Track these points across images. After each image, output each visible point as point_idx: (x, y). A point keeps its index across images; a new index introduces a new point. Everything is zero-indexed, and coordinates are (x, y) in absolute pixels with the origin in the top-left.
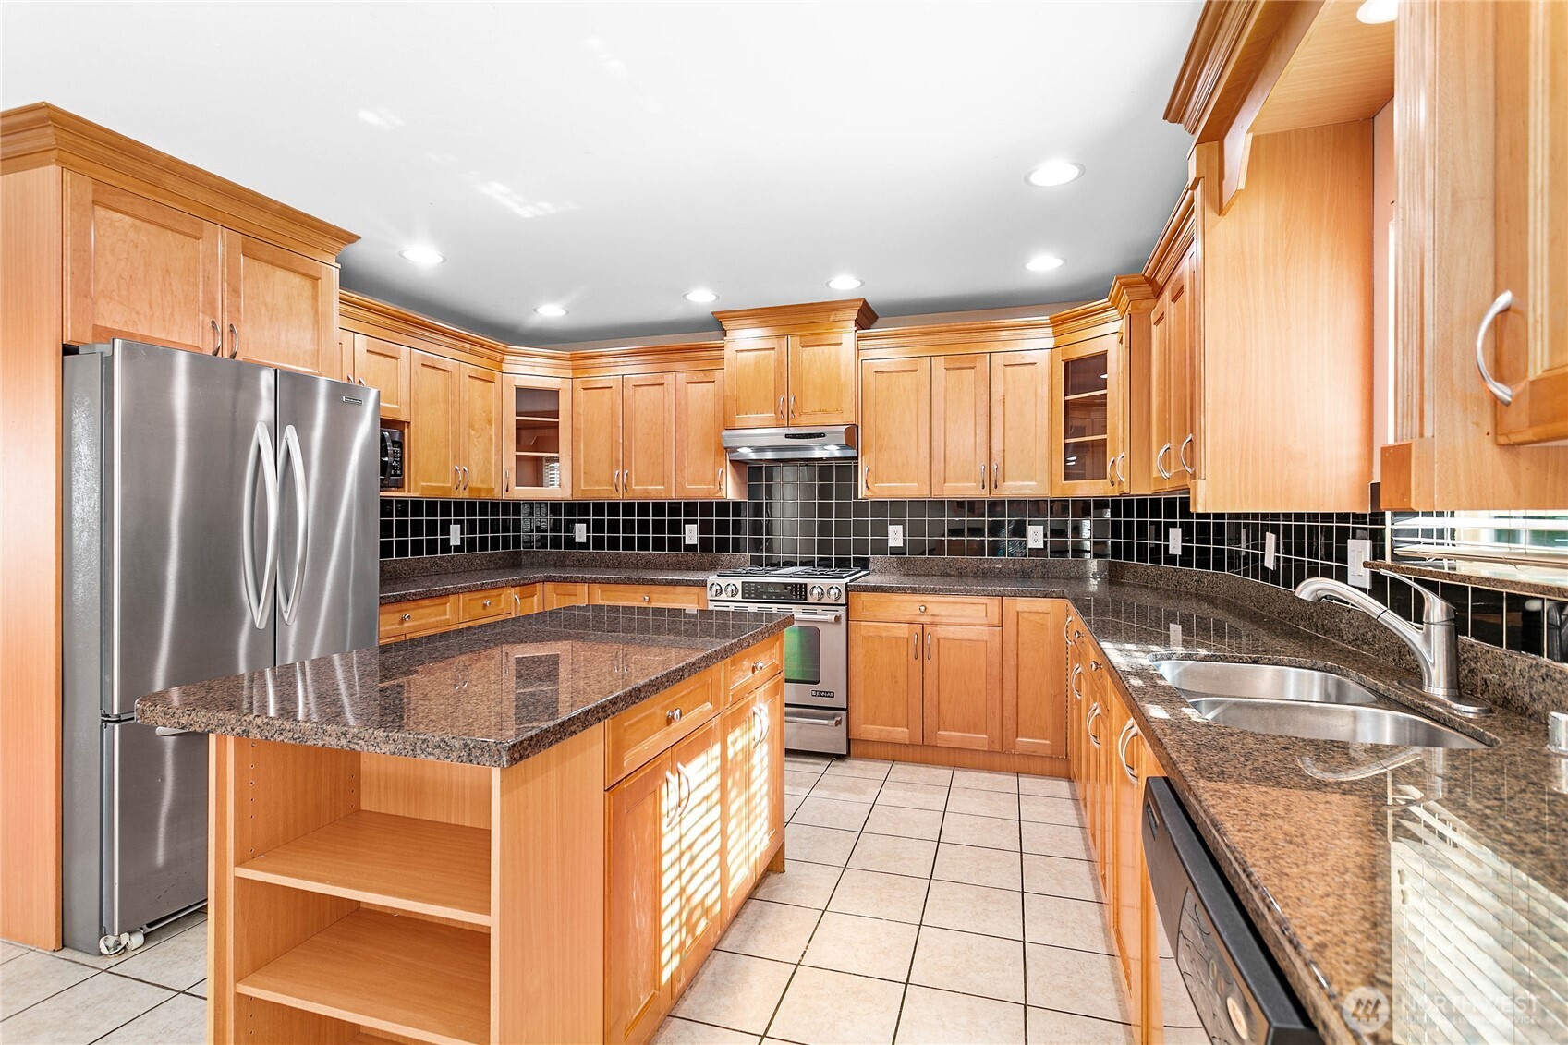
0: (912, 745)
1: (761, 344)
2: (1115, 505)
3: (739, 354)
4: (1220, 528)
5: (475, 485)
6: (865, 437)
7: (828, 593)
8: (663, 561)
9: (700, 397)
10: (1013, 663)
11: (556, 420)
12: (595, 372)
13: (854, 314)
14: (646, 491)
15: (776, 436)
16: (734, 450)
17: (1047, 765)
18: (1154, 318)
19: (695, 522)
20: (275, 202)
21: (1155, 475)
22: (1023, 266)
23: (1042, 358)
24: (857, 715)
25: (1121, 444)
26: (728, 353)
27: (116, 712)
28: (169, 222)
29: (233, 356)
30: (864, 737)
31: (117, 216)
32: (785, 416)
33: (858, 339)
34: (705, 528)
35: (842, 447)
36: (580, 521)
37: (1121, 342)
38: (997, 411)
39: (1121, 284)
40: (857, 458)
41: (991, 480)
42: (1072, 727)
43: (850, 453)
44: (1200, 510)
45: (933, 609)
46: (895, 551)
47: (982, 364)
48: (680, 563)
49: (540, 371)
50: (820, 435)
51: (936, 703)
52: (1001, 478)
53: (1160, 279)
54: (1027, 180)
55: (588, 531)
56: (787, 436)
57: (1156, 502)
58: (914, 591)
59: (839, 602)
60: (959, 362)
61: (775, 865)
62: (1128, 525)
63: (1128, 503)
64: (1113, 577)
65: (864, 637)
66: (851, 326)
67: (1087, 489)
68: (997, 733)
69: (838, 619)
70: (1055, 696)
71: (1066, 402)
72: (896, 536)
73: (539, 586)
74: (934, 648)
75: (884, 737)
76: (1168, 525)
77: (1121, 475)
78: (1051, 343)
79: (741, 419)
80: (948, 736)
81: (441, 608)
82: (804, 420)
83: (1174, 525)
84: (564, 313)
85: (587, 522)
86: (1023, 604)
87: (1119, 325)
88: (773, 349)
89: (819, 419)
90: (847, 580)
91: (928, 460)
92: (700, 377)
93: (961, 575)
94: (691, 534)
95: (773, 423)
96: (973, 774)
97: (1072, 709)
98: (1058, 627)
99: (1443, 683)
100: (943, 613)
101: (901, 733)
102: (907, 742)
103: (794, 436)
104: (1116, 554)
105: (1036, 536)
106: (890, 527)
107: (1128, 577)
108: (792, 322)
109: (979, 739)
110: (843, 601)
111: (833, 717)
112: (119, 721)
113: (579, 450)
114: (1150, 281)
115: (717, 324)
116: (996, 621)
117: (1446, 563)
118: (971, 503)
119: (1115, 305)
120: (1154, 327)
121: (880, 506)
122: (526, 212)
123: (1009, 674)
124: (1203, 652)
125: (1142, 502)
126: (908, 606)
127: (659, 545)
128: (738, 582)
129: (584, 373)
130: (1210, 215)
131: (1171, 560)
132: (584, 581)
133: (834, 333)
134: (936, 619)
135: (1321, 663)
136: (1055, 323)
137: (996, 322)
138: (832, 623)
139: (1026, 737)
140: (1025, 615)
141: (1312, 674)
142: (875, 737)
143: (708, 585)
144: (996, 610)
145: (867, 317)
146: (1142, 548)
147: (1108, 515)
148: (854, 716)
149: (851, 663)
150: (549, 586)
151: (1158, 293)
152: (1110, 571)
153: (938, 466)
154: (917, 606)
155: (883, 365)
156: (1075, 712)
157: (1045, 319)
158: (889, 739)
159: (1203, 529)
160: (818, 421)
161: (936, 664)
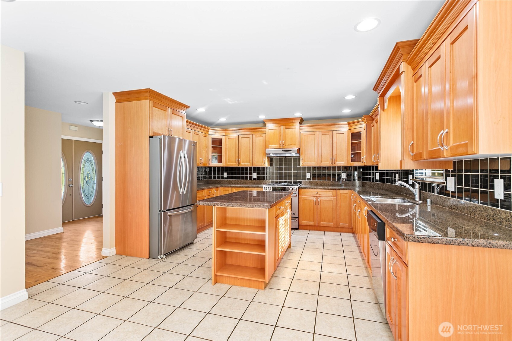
0: (314, 226)
1: (276, 128)
2: (363, 168)
3: (270, 130)
4: (387, 173)
5: (204, 163)
6: (302, 151)
7: (294, 189)
8: (248, 182)
9: (259, 141)
10: (339, 205)
11: (221, 146)
12: (231, 134)
13: (299, 121)
14: (245, 164)
15: (280, 151)
16: (269, 154)
17: (347, 230)
18: (372, 126)
19: (256, 172)
20: (178, 102)
21: (372, 161)
22: (342, 111)
23: (346, 132)
24: (301, 219)
25: (365, 154)
26: (267, 130)
27: (162, 210)
28: (163, 109)
29: (171, 136)
30: (302, 224)
31: (156, 108)
32: (282, 145)
33: (300, 127)
34: (258, 174)
35: (296, 154)
36: (225, 172)
37: (365, 129)
38: (334, 145)
39: (365, 117)
40: (299, 156)
41: (333, 162)
42: (353, 219)
43: (298, 155)
44: (380, 169)
45: (320, 193)
46: (308, 179)
47: (331, 133)
48: (252, 183)
49: (217, 134)
50: (291, 151)
51: (320, 215)
52: (336, 161)
53: (373, 117)
54: (344, 98)
55: (227, 175)
56: (283, 151)
57: (373, 167)
58: (315, 189)
59: (296, 191)
60: (325, 133)
61: (290, 247)
62: (367, 173)
63: (367, 167)
64: (363, 185)
65: (302, 200)
66: (298, 124)
67: (356, 164)
68: (335, 222)
69: (296, 195)
70: (349, 213)
71: (351, 143)
72: (308, 175)
73: (219, 188)
74: (320, 202)
75: (307, 224)
76: (376, 173)
77: (365, 161)
78: (348, 128)
79: (270, 146)
80: (323, 223)
81: (202, 193)
82: (286, 147)
83: (377, 173)
84: (226, 120)
85: (227, 172)
86: (341, 191)
87: (364, 125)
88: (278, 129)
89: (290, 146)
90: (298, 186)
91: (317, 157)
92: (259, 135)
93: (325, 185)
94: (255, 175)
95: (278, 147)
96: (330, 232)
97: (353, 215)
98: (350, 197)
99: (418, 198)
100: (322, 194)
101: (312, 223)
102: (313, 225)
103: (284, 151)
104: (363, 180)
105: (344, 176)
106: (307, 173)
107: (366, 185)
108: (283, 123)
109: (331, 224)
110: (297, 191)
111: (295, 219)
112: (163, 212)
113: (227, 154)
114: (371, 117)
115: (264, 123)
116: (335, 196)
117: (425, 179)
118: (328, 167)
119: (363, 121)
120: (372, 127)
121: (304, 168)
122: (230, 103)
123: (338, 208)
124: (380, 197)
125: (370, 167)
126: (313, 192)
127: (246, 178)
128: (271, 186)
129: (228, 134)
130: (382, 111)
131: (377, 181)
132: (231, 187)
133: (294, 125)
134: (320, 195)
135: (402, 198)
136: (349, 124)
137: (334, 123)
138: (295, 196)
139: (342, 223)
140: (342, 194)
141: (400, 200)
142: (305, 224)
143: (264, 188)
144: (335, 193)
145: (302, 121)
146: (370, 178)
147: (362, 170)
148: (300, 219)
149: (299, 206)
150: (221, 188)
151: (373, 119)
152: (362, 184)
153: (320, 158)
154: (316, 192)
155: (306, 133)
156: (354, 216)
157: (346, 123)
158: (309, 225)
159: (384, 173)
160: (290, 147)
161: (320, 206)
